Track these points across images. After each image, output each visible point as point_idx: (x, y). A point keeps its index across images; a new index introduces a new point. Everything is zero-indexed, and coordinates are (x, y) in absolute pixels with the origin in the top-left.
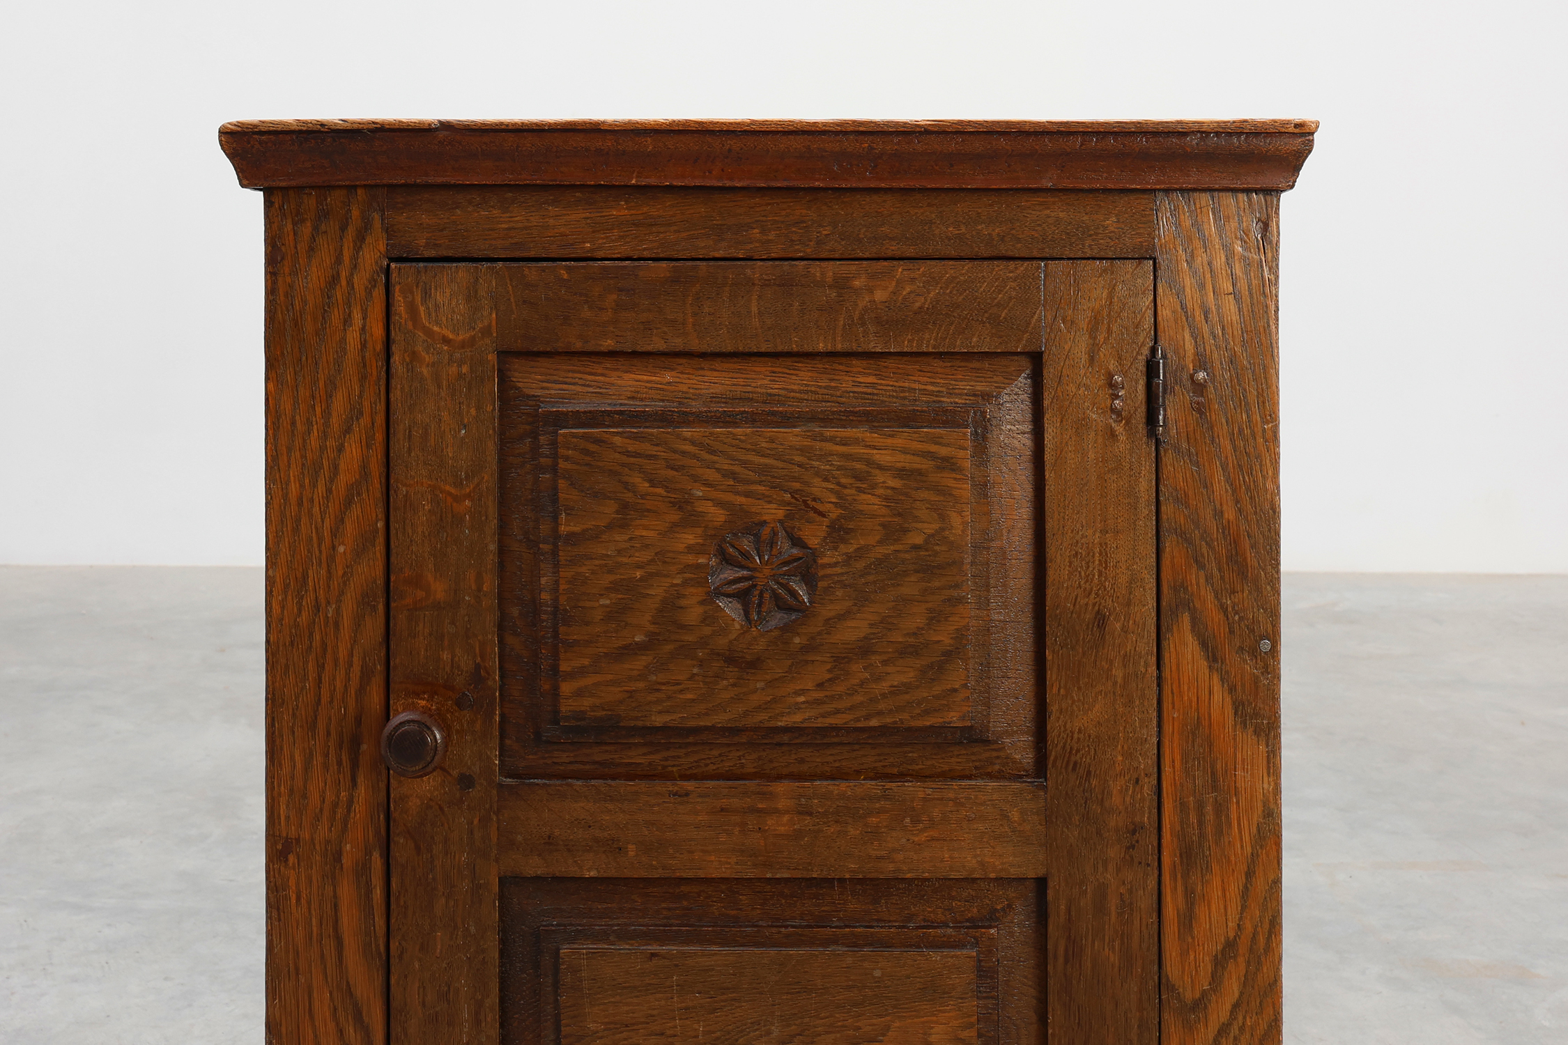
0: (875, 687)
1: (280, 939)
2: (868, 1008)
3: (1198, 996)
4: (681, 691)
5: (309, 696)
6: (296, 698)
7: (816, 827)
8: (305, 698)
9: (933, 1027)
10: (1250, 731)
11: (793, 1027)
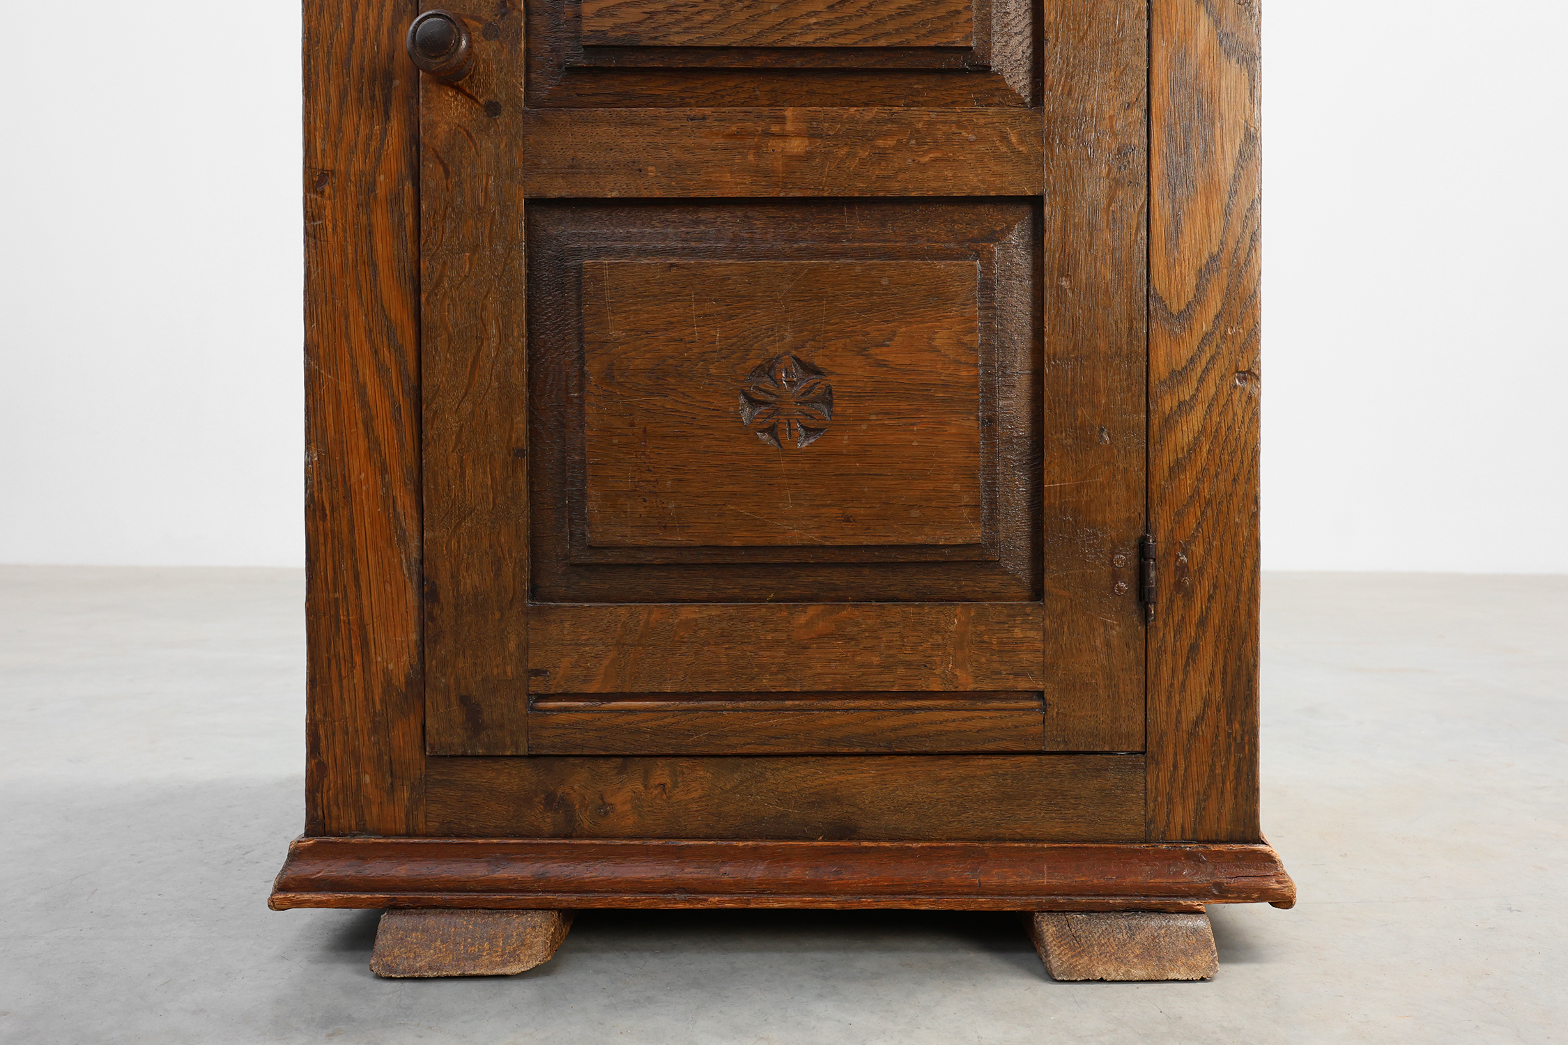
0: (882, 9)
1: (317, 266)
2: (876, 314)
3: (1183, 307)
4: (698, 13)
5: (343, 35)
6: (330, 37)
7: (827, 149)
8: (339, 37)
9: (937, 332)
10: (1234, 60)
11: (806, 333)
